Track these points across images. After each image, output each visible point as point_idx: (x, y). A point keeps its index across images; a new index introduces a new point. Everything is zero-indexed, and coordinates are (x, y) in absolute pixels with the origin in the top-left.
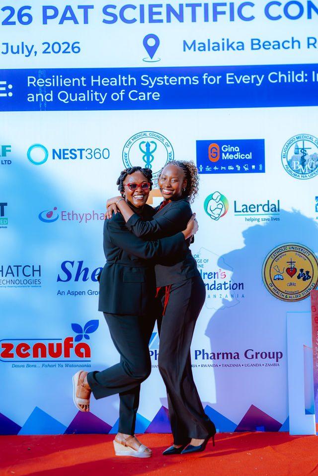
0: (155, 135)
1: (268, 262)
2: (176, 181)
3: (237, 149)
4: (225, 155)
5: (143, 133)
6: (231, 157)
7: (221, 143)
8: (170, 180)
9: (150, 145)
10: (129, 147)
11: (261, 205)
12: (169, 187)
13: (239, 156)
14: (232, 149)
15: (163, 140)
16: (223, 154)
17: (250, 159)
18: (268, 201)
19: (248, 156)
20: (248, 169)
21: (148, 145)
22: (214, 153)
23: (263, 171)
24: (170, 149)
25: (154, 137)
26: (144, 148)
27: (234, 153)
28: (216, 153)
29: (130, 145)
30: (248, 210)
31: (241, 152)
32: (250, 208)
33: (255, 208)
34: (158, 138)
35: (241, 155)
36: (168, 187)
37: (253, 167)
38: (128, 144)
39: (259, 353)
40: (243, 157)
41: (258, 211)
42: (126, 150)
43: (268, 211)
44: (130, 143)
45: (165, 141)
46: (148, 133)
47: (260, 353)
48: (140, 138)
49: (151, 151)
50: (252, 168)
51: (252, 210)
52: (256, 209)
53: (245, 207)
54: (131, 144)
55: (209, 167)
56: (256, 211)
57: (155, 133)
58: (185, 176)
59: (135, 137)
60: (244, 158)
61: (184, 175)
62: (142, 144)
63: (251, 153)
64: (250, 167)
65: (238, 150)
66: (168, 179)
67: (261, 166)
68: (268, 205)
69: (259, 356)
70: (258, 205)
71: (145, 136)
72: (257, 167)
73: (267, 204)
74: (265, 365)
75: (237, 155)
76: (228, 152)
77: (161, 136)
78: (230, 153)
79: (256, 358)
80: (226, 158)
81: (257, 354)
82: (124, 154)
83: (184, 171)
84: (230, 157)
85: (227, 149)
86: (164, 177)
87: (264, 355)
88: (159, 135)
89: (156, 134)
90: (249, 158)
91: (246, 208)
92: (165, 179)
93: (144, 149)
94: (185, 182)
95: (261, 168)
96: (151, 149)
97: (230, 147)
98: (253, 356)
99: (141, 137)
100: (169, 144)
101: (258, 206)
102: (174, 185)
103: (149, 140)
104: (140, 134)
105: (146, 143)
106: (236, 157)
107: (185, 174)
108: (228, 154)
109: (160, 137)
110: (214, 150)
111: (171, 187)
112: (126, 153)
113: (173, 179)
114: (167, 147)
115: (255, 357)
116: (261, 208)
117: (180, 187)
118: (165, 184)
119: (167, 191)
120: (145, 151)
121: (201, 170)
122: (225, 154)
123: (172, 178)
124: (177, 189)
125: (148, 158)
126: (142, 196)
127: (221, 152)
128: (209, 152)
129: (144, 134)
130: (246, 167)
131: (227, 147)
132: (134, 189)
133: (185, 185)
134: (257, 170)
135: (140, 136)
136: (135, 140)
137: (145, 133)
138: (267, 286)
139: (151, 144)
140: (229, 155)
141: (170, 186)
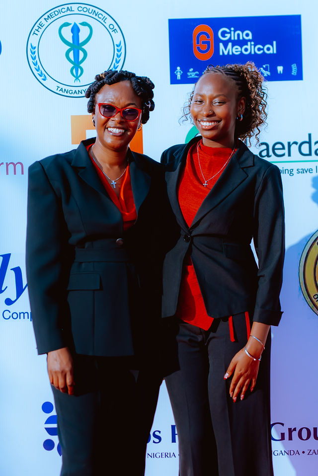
0: (88, 10)
1: (311, 253)
2: (222, 103)
3: (247, 35)
4: (226, 47)
5: (66, 7)
6: (236, 50)
7: (216, 23)
8: (211, 102)
9: (79, 30)
10: (40, 34)
11: (296, 143)
12: (211, 115)
13: (251, 49)
14: (238, 35)
15: (105, 19)
16: (221, 46)
17: (273, 54)
18: (310, 135)
19: (268, 49)
20: (269, 73)
21: (75, 30)
22: (204, 43)
23: (299, 77)
24: (118, 38)
25: (87, 13)
26: (68, 34)
27: (242, 43)
28: (208, 43)
29: (41, 31)
30: (271, 153)
31: (256, 40)
32: (274, 149)
33: (284, 148)
34: (94, 16)
35: (255, 46)
36: (208, 116)
37: (280, 69)
38: (37, 28)
39: (295, 429)
40: (259, 49)
41: (289, 155)
42: (34, 40)
43: (310, 154)
44: (41, 25)
45: (109, 21)
46: (75, 7)
47: (298, 430)
48: (60, 15)
49: (81, 41)
50: (277, 70)
51: (278, 152)
52: (286, 151)
53: (264, 147)
54: (43, 28)
55: (194, 71)
56: (287, 154)
57: (88, 7)
58: (239, 91)
59: (50, 15)
60: (261, 52)
61: (237, 90)
62: (64, 28)
63: (275, 43)
64: (273, 70)
65: (250, 37)
66: (208, 101)
67: (294, 67)
68: (309, 143)
69: (295, 434)
70: (289, 143)
71: (69, 12)
72: (287, 70)
73: (307, 140)
74: (307, 452)
75: (248, 47)
76: (230, 40)
77: (100, 12)
78: (235, 43)
79: (290, 438)
80: (226, 53)
81: (290, 431)
82: (29, 47)
83: (234, 82)
84: (234, 50)
85: (228, 36)
86: (199, 98)
87: (304, 434)
88: (97, 10)
89: (92, 8)
90: (271, 52)
91: (268, 149)
92: (201, 102)
93: (69, 37)
94: (242, 104)
95: (294, 72)
96: (82, 37)
97: (235, 31)
98: (283, 435)
99: (62, 14)
100: (116, 27)
101: (289, 145)
102: (220, 111)
103: (77, 20)
104: (60, 8)
105: (71, 27)
106: (246, 50)
107: (238, 87)
108: (230, 45)
109: (98, 13)
110: (203, 38)
111: (213, 114)
112: (34, 45)
113: (217, 100)
114: (113, 33)
115: (287, 436)
116: (295, 148)
117: (232, 112)
118: (203, 110)
119: (208, 124)
120: (71, 41)
121: (179, 77)
122: (226, 44)
123: (215, 98)
124: (227, 118)
125: (76, 55)
126: (122, 131)
127: (218, 40)
128: (195, 41)
129: (68, 8)
130: (266, 69)
131: (228, 30)
132: (109, 115)
133: (242, 108)
134: (287, 76)
135: (59, 12)
136: (50, 21)
137: (69, 6)
138: (308, 300)
139: (80, 27)
140: (233, 46)
141: (211, 113)
